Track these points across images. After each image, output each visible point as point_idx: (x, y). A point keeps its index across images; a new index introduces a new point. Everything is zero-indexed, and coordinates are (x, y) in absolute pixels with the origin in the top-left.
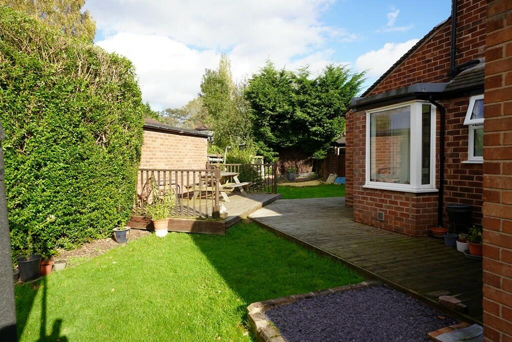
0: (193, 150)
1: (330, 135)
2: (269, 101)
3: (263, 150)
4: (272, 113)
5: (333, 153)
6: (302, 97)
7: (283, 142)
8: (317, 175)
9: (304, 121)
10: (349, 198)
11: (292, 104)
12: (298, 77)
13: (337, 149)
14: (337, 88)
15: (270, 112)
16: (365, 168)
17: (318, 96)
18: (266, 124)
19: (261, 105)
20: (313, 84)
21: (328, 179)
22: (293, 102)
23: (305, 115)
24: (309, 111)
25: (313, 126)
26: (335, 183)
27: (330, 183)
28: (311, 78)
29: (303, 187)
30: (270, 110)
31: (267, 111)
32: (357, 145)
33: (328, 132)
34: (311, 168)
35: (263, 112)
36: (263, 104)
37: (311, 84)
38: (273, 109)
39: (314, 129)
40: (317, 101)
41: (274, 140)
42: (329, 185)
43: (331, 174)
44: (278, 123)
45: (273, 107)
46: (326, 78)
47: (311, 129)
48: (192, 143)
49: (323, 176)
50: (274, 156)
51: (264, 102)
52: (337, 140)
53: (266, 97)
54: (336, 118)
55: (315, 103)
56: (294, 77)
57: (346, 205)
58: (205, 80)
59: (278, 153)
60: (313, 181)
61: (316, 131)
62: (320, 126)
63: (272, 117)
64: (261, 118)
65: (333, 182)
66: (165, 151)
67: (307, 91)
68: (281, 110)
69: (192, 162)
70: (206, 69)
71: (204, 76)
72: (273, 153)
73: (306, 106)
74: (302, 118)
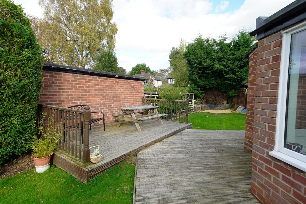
0: (130, 89)
1: (240, 80)
2: (197, 58)
3: (194, 89)
4: (199, 66)
5: (242, 92)
6: (220, 55)
7: (207, 84)
8: (230, 106)
9: (221, 71)
10: (249, 142)
11: (213, 60)
12: (218, 42)
13: (245, 90)
14: (247, 47)
15: (198, 65)
16: (275, 124)
17: (232, 53)
18: (196, 73)
19: (192, 61)
20: (229, 45)
21: (238, 109)
22: (214, 59)
23: (221, 67)
24: (224, 64)
25: (228, 74)
26: (242, 113)
27: (238, 113)
28: (227, 42)
29: (218, 114)
30: (198, 64)
31: (196, 65)
32: (262, 88)
33: (239, 78)
34: (226, 101)
35: (193, 66)
36: (193, 60)
37: (227, 46)
38: (200, 63)
39: (228, 76)
40: (231, 57)
41: (201, 83)
42: (237, 114)
43: (240, 106)
44: (203, 72)
45: (200, 62)
46: (239, 40)
47: (226, 76)
48: (129, 84)
49: (234, 107)
50: (201, 93)
51: (194, 59)
52: (245, 83)
53: (196, 56)
54: (245, 68)
55: (230, 58)
56: (215, 42)
57: (245, 148)
58: (172, 52)
59: (204, 92)
60: (227, 110)
61: (229, 77)
62: (233, 73)
63: (200, 69)
64: (192, 69)
65: (240, 112)
66: (100, 90)
67: (224, 50)
68: (205, 64)
69: (128, 97)
70: (172, 47)
71: (171, 50)
72: (200, 91)
73: (223, 61)
74: (220, 69)
